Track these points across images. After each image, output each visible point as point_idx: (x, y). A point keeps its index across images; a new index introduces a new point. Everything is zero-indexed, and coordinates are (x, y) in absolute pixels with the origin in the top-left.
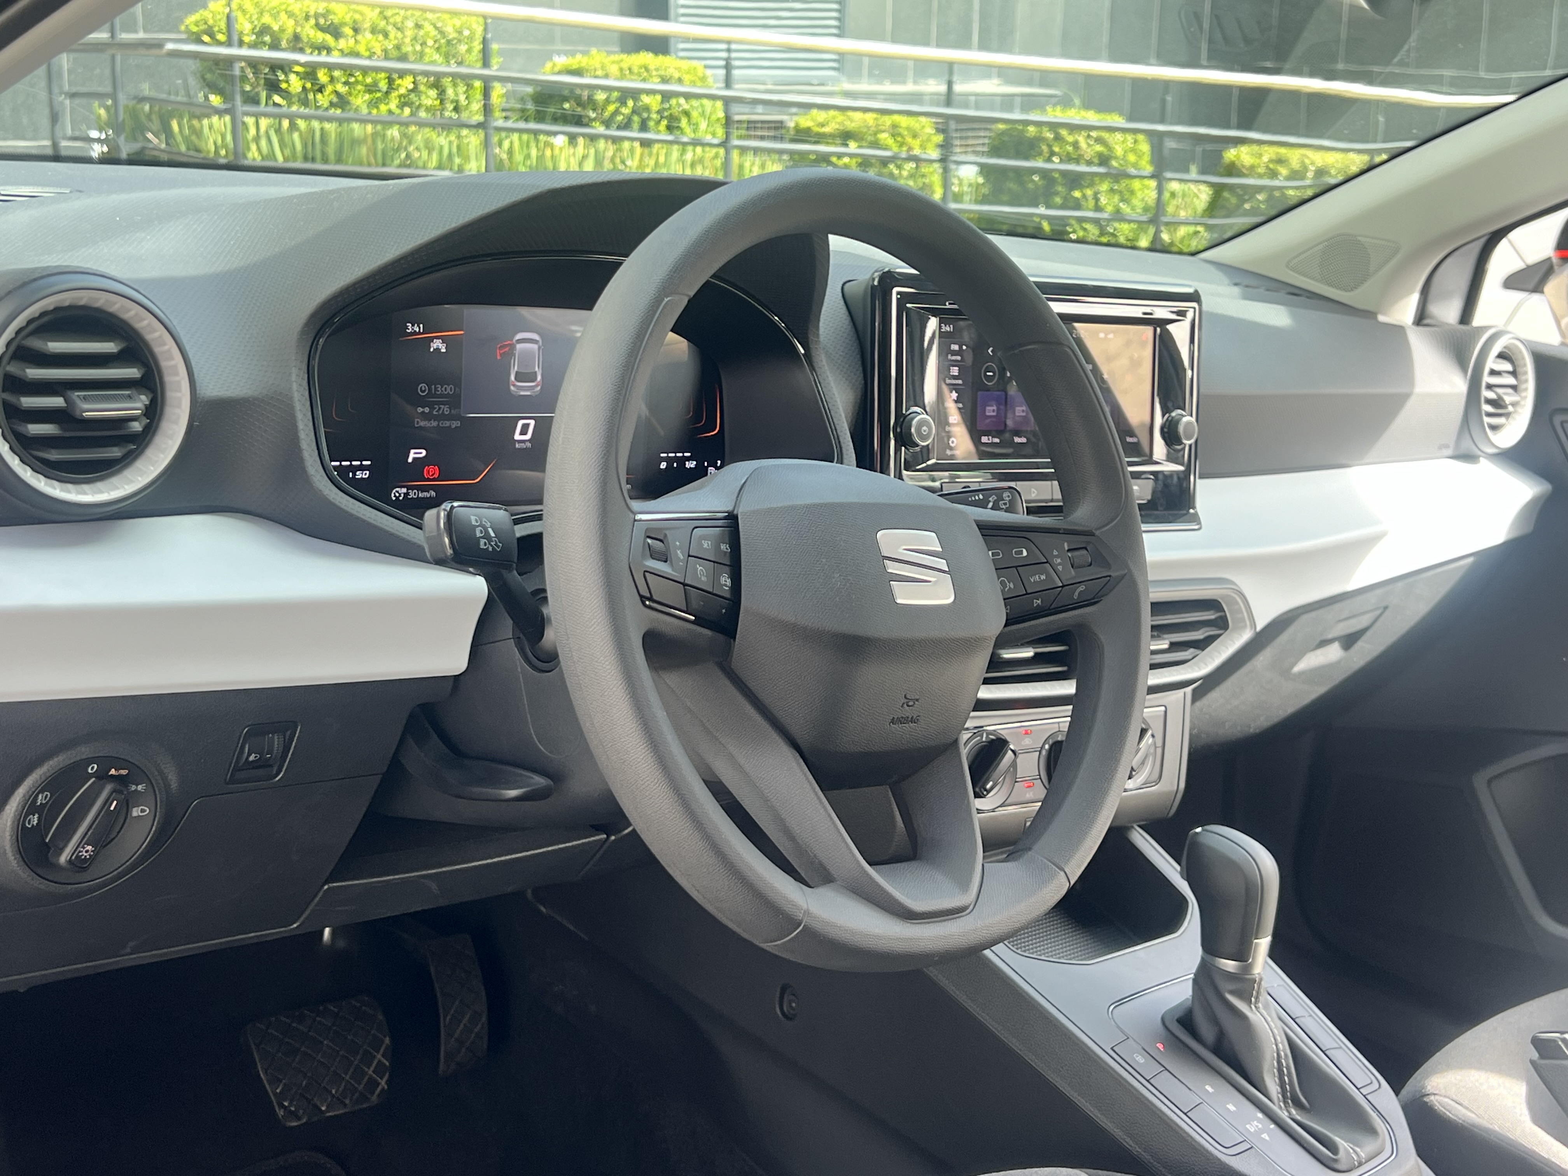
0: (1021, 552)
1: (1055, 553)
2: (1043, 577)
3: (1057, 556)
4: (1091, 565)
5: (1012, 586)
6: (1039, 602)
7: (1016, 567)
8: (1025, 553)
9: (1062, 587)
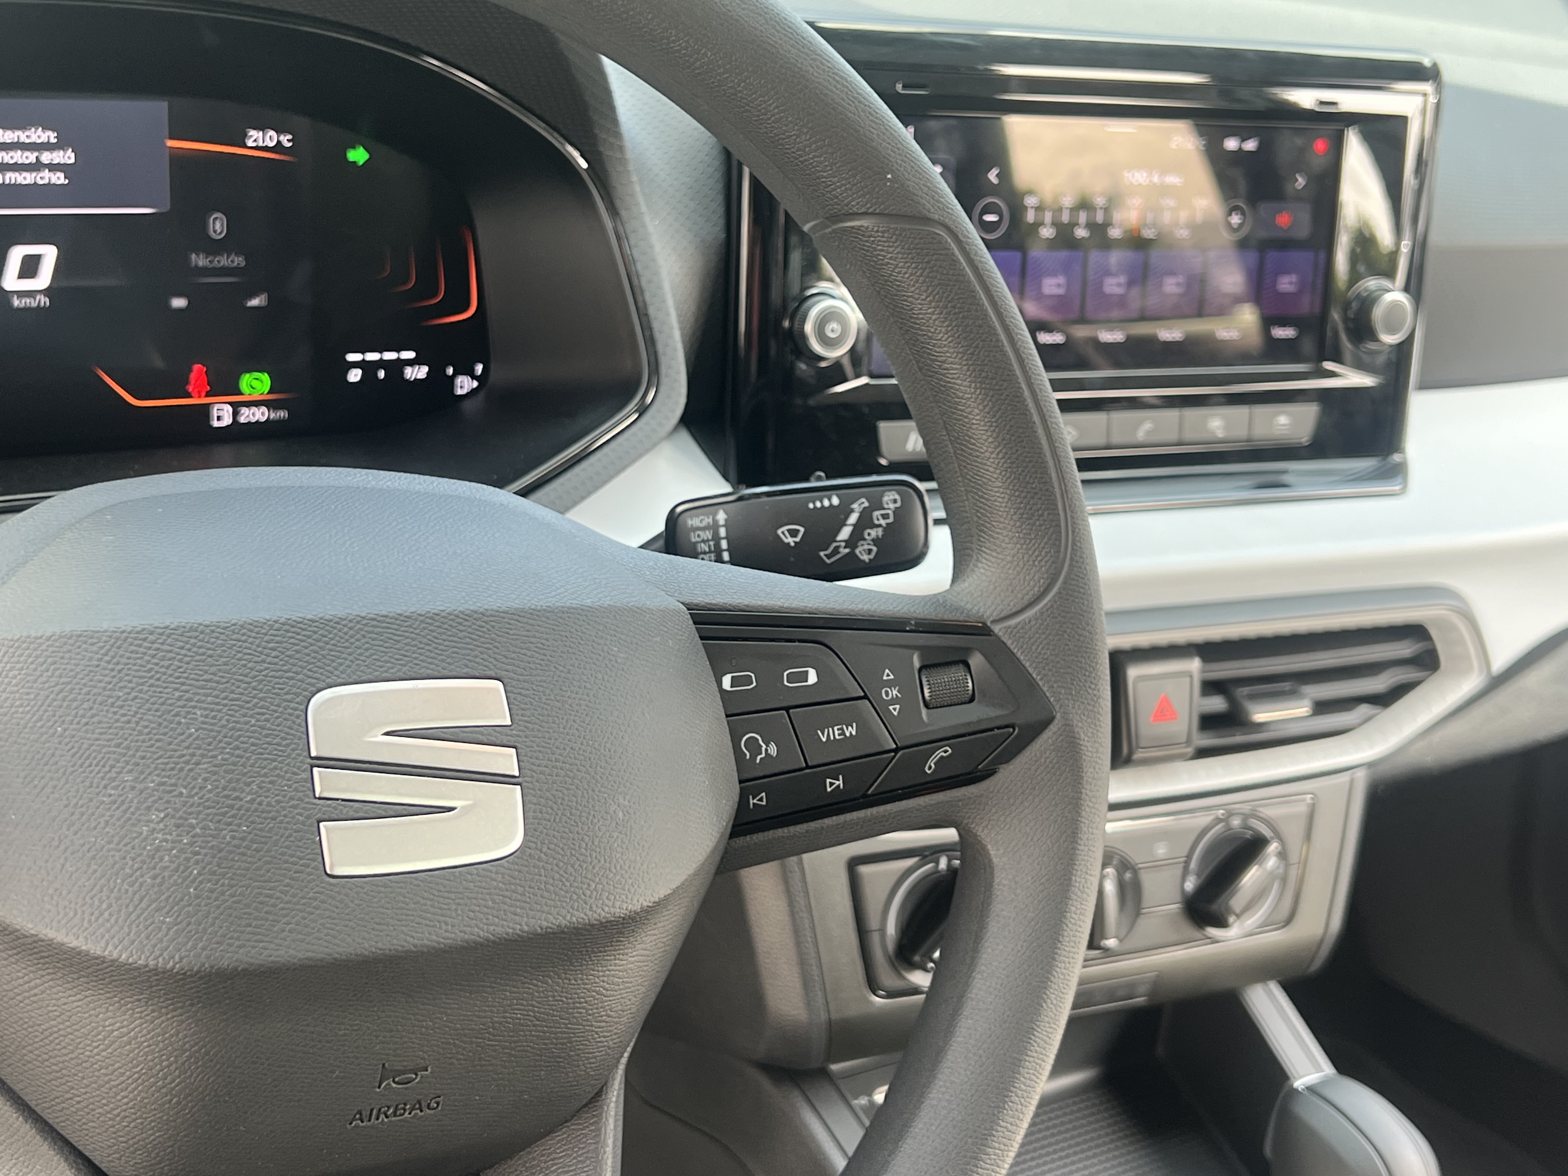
0: (805, 676)
1: (888, 675)
2: (851, 731)
3: (890, 684)
4: (972, 700)
5: (773, 750)
6: (840, 783)
7: (787, 709)
8: (813, 678)
9: (896, 751)
